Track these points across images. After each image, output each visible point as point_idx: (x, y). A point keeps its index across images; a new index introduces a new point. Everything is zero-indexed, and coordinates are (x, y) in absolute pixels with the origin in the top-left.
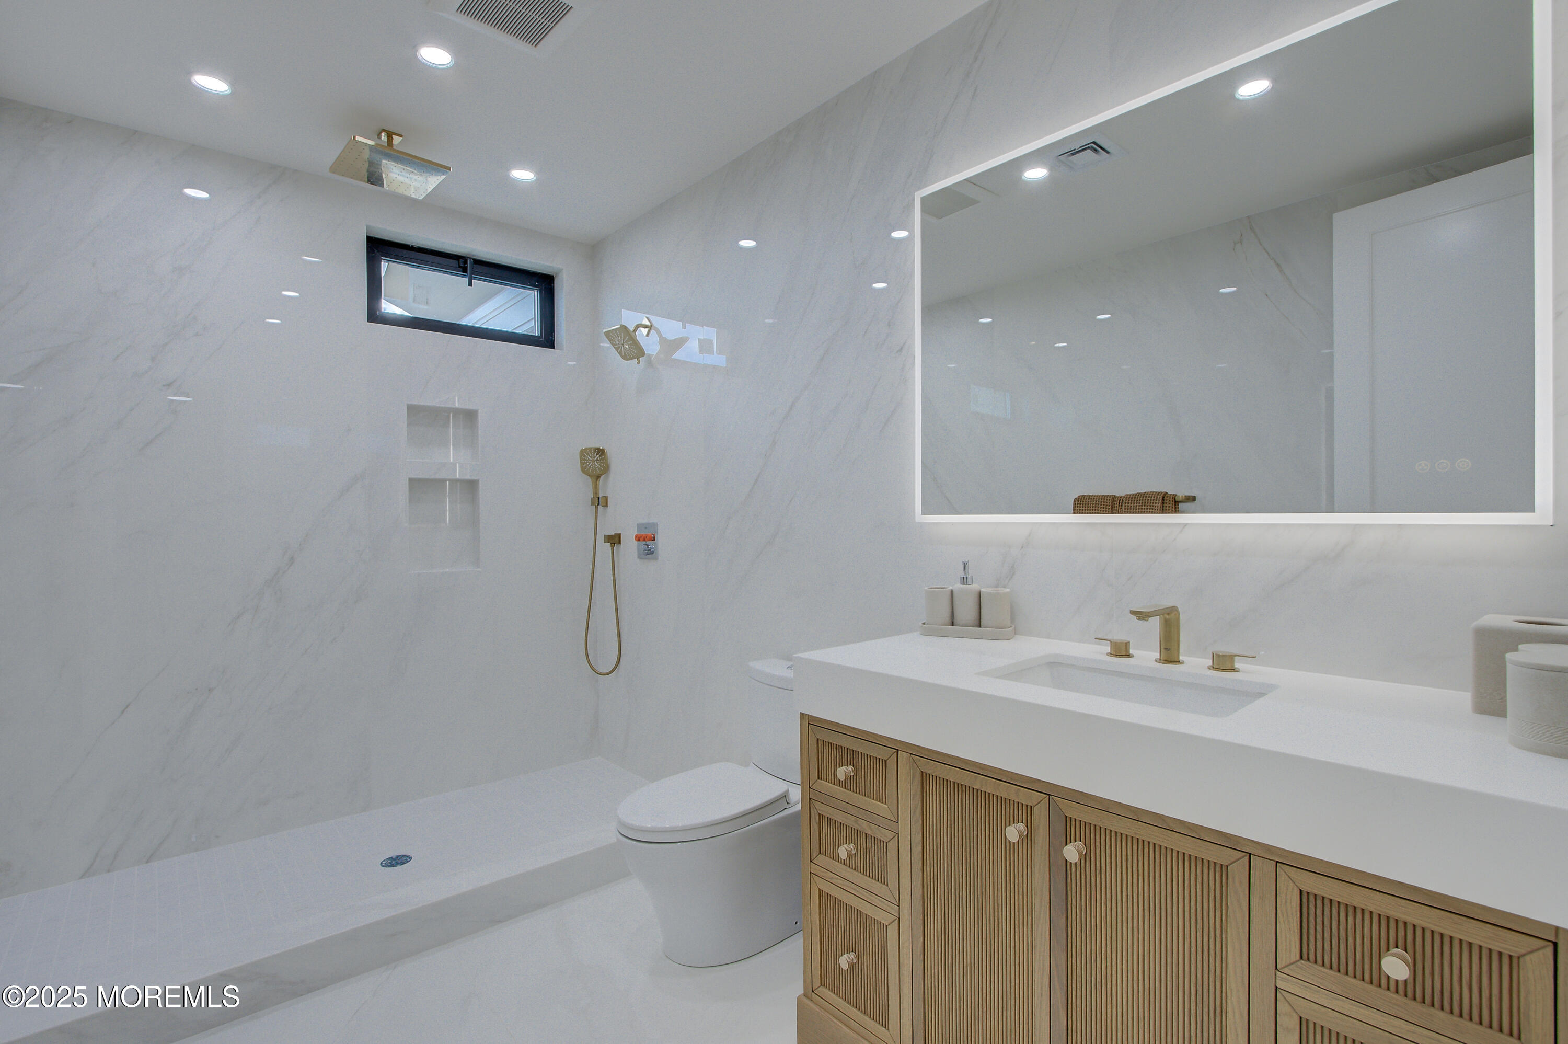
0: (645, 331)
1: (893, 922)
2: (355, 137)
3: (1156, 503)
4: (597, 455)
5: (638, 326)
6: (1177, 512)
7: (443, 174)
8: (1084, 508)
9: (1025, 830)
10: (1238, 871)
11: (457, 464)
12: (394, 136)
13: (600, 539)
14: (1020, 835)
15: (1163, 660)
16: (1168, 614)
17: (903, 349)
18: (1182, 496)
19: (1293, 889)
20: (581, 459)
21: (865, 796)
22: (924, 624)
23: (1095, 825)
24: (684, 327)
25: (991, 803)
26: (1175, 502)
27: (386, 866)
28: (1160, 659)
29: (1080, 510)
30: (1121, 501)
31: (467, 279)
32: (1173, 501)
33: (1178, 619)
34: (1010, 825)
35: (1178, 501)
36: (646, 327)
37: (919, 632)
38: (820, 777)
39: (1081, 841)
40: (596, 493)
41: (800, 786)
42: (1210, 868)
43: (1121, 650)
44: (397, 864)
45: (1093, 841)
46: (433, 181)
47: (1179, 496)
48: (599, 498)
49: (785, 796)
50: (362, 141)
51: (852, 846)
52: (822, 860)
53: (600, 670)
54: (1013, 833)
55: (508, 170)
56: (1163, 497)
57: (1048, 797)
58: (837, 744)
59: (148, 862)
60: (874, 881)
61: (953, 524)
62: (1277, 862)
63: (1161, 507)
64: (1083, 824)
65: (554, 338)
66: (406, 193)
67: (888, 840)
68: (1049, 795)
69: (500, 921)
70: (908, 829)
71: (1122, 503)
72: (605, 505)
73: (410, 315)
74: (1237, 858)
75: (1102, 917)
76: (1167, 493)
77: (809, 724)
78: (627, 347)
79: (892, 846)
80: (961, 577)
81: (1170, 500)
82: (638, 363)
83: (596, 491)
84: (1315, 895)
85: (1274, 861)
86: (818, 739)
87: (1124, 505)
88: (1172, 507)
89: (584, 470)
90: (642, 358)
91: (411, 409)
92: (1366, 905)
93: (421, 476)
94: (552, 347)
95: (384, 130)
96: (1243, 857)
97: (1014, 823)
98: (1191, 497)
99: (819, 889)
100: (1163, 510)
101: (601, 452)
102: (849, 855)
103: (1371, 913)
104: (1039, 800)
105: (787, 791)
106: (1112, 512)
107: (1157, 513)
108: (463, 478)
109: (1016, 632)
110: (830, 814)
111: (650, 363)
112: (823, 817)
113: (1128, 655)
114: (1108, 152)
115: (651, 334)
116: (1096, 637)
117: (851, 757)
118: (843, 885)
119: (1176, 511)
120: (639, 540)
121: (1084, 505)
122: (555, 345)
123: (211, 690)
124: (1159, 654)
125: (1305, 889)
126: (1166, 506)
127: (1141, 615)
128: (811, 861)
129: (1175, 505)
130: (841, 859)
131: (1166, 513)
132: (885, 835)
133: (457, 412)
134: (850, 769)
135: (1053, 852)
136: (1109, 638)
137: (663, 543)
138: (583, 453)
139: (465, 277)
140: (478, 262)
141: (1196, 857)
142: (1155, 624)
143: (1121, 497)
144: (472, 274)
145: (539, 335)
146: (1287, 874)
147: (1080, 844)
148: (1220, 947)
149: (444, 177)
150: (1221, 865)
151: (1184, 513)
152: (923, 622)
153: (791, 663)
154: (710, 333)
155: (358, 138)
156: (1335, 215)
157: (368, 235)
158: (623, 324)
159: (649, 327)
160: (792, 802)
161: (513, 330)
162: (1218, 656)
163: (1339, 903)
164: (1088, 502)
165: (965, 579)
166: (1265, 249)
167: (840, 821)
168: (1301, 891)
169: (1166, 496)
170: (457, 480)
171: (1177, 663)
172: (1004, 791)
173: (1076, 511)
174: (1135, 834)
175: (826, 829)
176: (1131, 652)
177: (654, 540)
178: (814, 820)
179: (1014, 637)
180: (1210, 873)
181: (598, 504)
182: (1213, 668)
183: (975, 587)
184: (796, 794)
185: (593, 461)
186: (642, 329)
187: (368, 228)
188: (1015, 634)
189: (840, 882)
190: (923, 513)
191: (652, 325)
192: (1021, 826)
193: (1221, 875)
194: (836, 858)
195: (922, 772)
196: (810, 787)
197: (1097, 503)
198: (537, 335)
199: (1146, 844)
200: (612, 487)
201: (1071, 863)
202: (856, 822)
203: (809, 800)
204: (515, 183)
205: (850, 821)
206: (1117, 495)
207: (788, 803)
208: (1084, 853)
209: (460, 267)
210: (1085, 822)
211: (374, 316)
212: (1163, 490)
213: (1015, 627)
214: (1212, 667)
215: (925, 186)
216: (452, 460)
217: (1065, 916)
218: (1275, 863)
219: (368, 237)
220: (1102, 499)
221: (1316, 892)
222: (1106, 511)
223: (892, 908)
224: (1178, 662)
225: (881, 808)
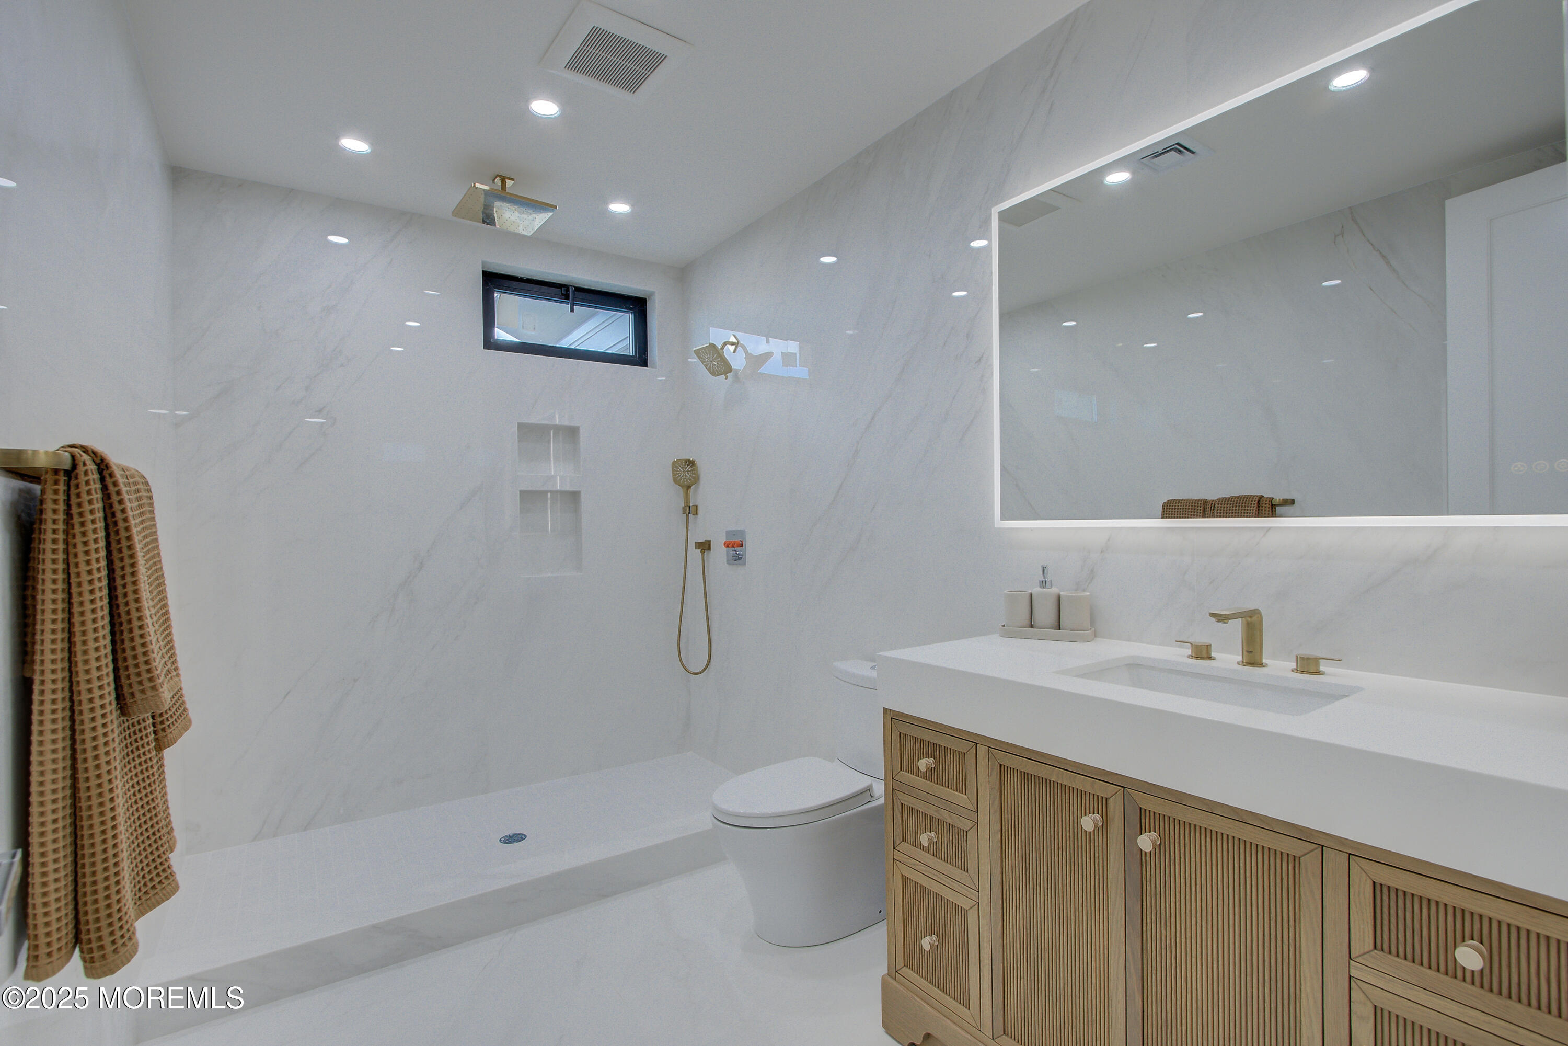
0: (732, 348)
1: (973, 907)
2: (474, 184)
3: (1251, 507)
4: (688, 466)
5: (725, 344)
6: (1274, 515)
7: (550, 212)
8: (1173, 513)
9: (1100, 820)
10: (1310, 863)
11: (558, 477)
12: (507, 181)
13: (691, 545)
14: (1096, 825)
15: (1246, 663)
16: (1251, 617)
17: (982, 360)
18: (1279, 499)
19: (1366, 880)
20: (673, 471)
21: (946, 787)
22: (1004, 626)
23: (1169, 817)
24: (768, 342)
25: (1067, 795)
26: (1272, 505)
27: (505, 842)
28: (1243, 662)
29: (1169, 514)
30: (1213, 505)
31: (569, 305)
32: (1269, 505)
33: (1261, 622)
34: (1086, 815)
35: (1275, 505)
36: (732, 344)
37: (998, 635)
38: (902, 768)
39: (1155, 832)
40: (687, 502)
41: (883, 782)
42: (1283, 859)
43: (1202, 653)
44: (514, 841)
45: (1167, 832)
46: (541, 219)
47: (1276, 499)
48: (690, 507)
49: (869, 790)
50: (481, 187)
51: (933, 834)
52: (904, 847)
53: (692, 670)
54: (1088, 823)
55: (607, 204)
56: (1259, 501)
57: (1123, 789)
58: (919, 738)
59: (305, 830)
60: (954, 868)
61: (1032, 529)
62: (1350, 854)
63: (1256, 511)
64: (1157, 816)
65: (647, 356)
66: (516, 231)
67: (968, 828)
68: (1124, 787)
69: (606, 896)
70: (987, 818)
71: (1214, 507)
72: (695, 513)
73: (517, 340)
74: (1310, 849)
75: (1177, 905)
76: (1263, 496)
77: (891, 718)
78: (715, 363)
79: (972, 835)
80: (1040, 581)
81: (1266, 504)
82: (726, 379)
83: (687, 501)
84: (1389, 887)
85: (1346, 853)
86: (900, 733)
87: (1216, 509)
88: (1269, 511)
89: (676, 481)
90: (729, 374)
91: (521, 426)
92: (1440, 898)
93: (530, 489)
94: (646, 366)
95: (498, 176)
96: (1316, 848)
97: (1090, 814)
98: (1289, 501)
99: (902, 875)
100: (1258, 514)
101: (691, 463)
102: (930, 840)
103: (1446, 905)
104: (1114, 793)
105: (871, 785)
106: (1204, 516)
107: (1252, 517)
108: (563, 489)
109: (1095, 635)
110: (912, 804)
111: (736, 377)
112: (906, 807)
113: (1210, 658)
114: (1193, 152)
115: (737, 351)
116: (1177, 640)
117: (932, 749)
118: (926, 871)
119: (1272, 514)
120: (728, 547)
121: (1172, 509)
122: (648, 363)
123: (355, 680)
124: (1241, 657)
125: (1378, 880)
126: (1262, 510)
127: (1221, 618)
128: (894, 848)
129: (1272, 508)
130: (923, 846)
131: (1262, 517)
132: (965, 824)
133: (558, 429)
134: (931, 761)
135: (1128, 842)
136: (1192, 640)
137: (751, 550)
138: (675, 464)
139: (567, 303)
140: (579, 290)
141: (1269, 848)
142: (1236, 628)
143: (1213, 501)
144: (574, 299)
145: (634, 354)
146: (1359, 866)
147: (1154, 835)
148: (1294, 936)
149: (550, 214)
150: (1294, 856)
151: (1282, 517)
152: (1002, 624)
153: (874, 664)
154: (793, 347)
155: (477, 185)
156: (1448, 203)
157: (484, 270)
158: (711, 342)
159: (736, 344)
160: (876, 796)
161: (606, 350)
162: (1302, 658)
163: (1413, 895)
164: (1178, 506)
165: (1044, 582)
166: (1368, 241)
167: (922, 810)
168: (1374, 883)
169: (1263, 499)
170: (557, 492)
171: (1260, 666)
172: (1079, 783)
173: (1165, 515)
174: (1210, 825)
175: (908, 818)
176: (1213, 654)
177: (742, 546)
178: (897, 810)
179: (1093, 639)
180: (1283, 864)
181: (689, 513)
182: (1298, 670)
183: (1054, 590)
184: (879, 789)
185: (684, 472)
186: (729, 346)
187: (483, 263)
188: (1095, 637)
189: (921, 868)
190: (1004, 517)
191: (738, 342)
192: (1097, 817)
193: (1294, 866)
194: (917, 845)
195: (1000, 765)
196: (893, 779)
197: (1187, 507)
198: (631, 354)
199: (1219, 836)
200: (703, 496)
201: (1146, 852)
202: (937, 811)
203: (892, 792)
204: (614, 215)
205: (931, 811)
206: (1209, 498)
207: (872, 797)
208: (1158, 843)
209: (563, 294)
210: (1159, 814)
211: (490, 343)
212: (1259, 494)
213: (1095, 631)
214: (1296, 670)
215: (1003, 201)
216: (553, 474)
217: (1140, 902)
218: (1348, 855)
219: (483, 272)
220: (1192, 504)
221: (1390, 884)
222: (1197, 515)
223: (972, 894)
224: (1262, 665)
225: (962, 799)
